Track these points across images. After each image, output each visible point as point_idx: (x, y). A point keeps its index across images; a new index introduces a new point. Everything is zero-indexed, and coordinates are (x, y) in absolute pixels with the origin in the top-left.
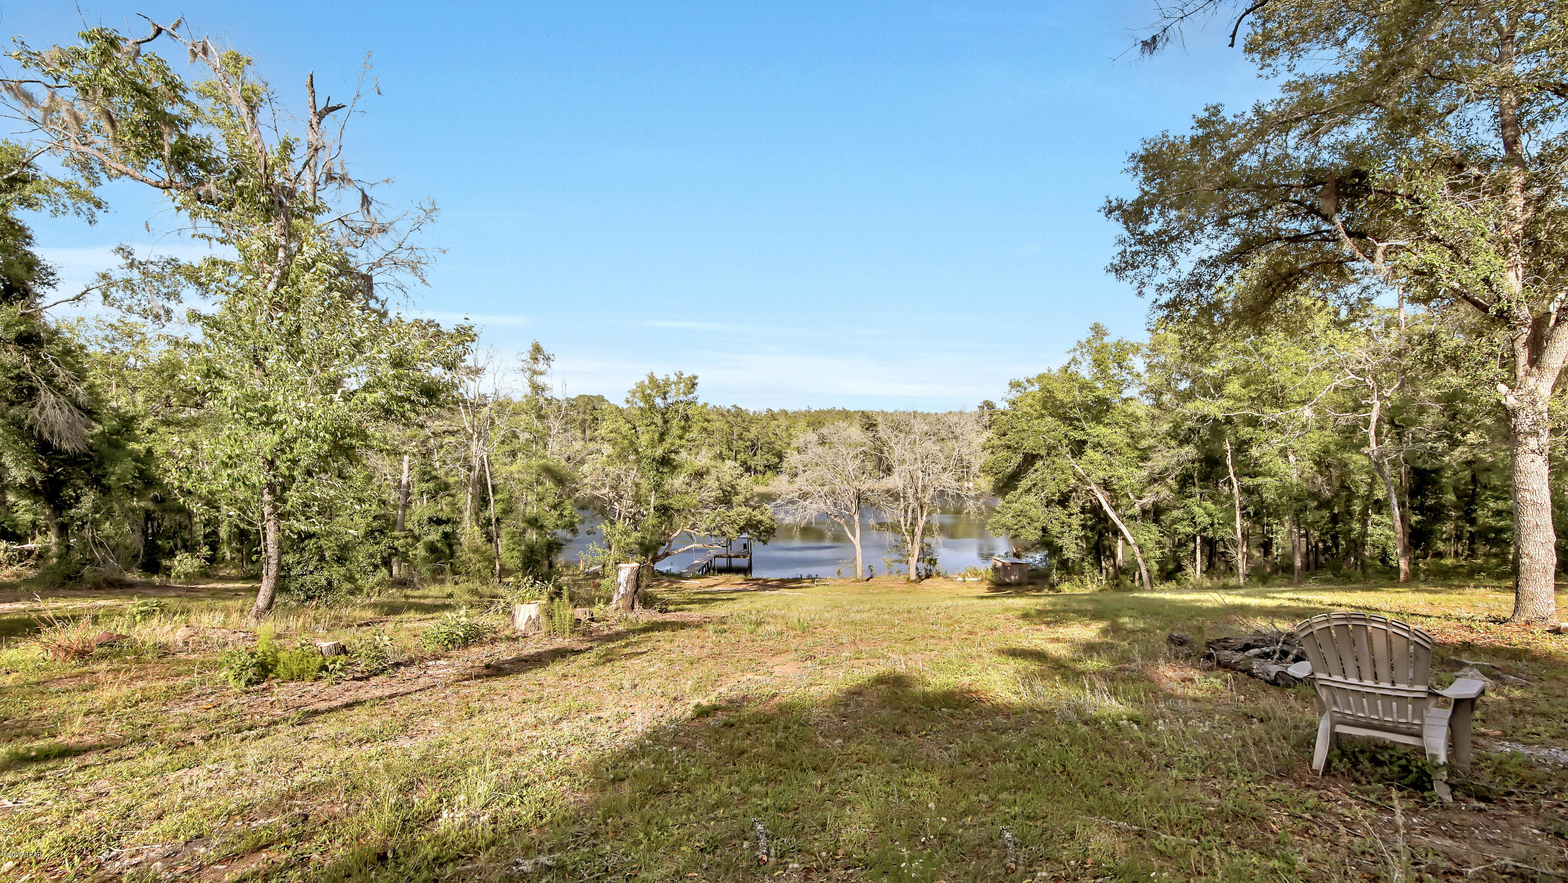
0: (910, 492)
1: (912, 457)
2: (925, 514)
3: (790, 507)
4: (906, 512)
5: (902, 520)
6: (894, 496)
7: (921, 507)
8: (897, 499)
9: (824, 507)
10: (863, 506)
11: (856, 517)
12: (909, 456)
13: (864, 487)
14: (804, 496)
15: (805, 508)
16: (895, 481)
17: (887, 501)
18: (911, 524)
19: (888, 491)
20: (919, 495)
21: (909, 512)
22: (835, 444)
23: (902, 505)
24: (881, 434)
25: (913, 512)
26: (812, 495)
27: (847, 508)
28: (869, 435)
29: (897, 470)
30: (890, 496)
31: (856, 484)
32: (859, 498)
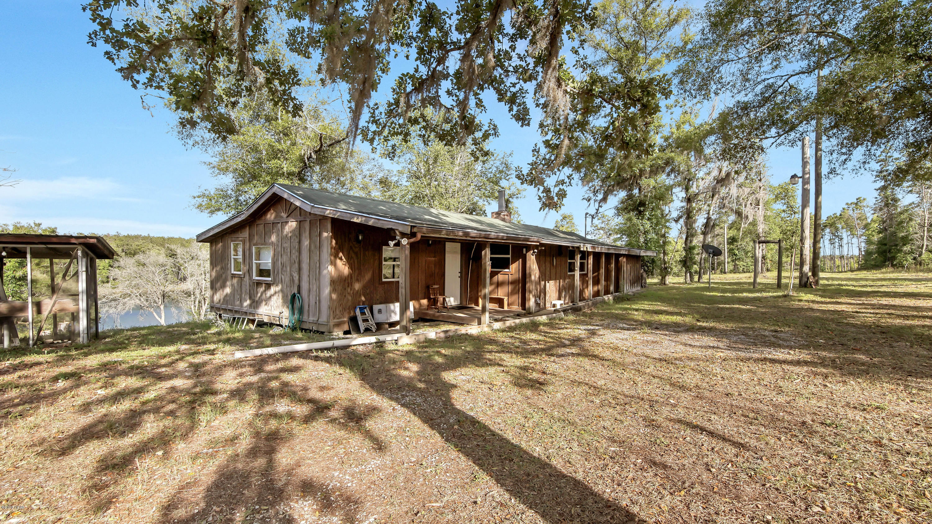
0: (197, 292)
3: (113, 303)
4: (194, 303)
5: (192, 307)
6: (188, 294)
7: (204, 299)
8: (190, 296)
9: (139, 302)
10: (166, 300)
11: (162, 307)
13: (167, 290)
14: (125, 295)
15: (124, 304)
16: (188, 285)
17: (183, 297)
18: (198, 309)
19: (183, 292)
20: (203, 293)
21: (197, 302)
22: (148, 265)
23: (192, 299)
24: (180, 260)
25: (199, 302)
26: (130, 295)
27: (155, 302)
28: (171, 260)
29: (189, 280)
30: (185, 294)
31: (162, 288)
32: (164, 296)
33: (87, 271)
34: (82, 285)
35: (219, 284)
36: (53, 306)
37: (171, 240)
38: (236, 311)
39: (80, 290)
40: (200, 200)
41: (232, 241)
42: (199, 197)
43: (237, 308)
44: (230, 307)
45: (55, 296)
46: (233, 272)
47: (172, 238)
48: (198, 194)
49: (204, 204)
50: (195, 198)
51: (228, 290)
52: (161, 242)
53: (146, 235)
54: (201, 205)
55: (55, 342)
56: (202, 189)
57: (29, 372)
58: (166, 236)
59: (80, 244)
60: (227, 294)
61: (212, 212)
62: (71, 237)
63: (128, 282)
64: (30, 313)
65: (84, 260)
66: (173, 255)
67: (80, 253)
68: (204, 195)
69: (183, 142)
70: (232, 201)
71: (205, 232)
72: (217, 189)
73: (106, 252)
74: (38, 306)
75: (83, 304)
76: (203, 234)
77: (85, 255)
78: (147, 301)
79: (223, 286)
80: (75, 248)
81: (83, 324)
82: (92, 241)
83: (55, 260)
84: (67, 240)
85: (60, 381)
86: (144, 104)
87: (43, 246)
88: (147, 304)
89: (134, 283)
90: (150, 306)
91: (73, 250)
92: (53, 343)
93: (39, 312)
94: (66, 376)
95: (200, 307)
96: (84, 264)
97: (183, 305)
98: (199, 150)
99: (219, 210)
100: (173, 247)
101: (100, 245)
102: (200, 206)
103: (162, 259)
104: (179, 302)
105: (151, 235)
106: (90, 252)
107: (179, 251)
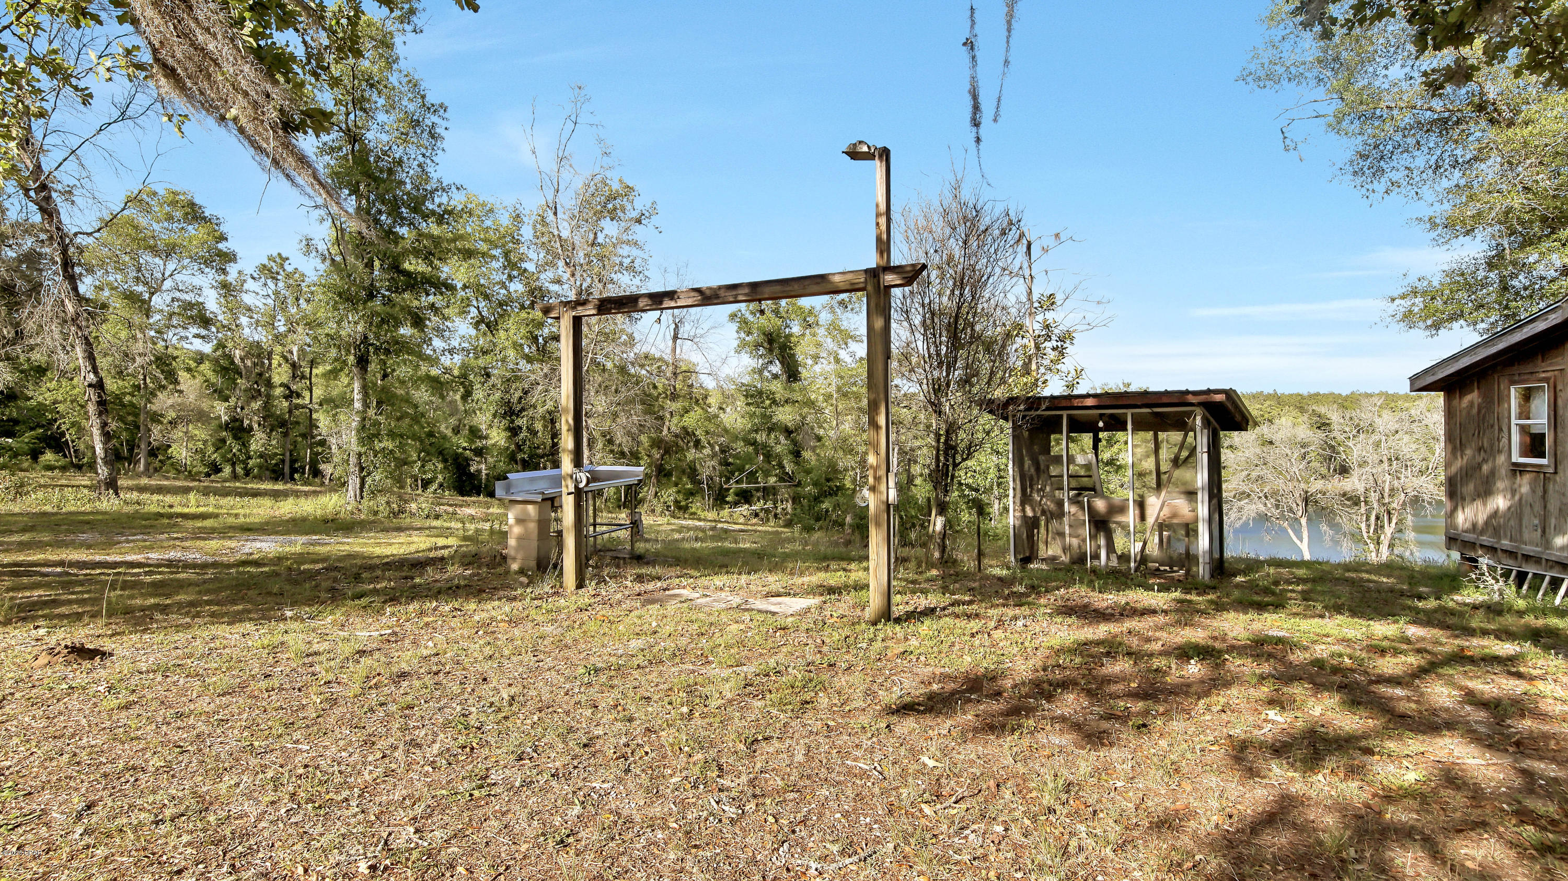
0: (1374, 497)
1: (1376, 458)
2: (1394, 521)
4: (1368, 519)
5: (1363, 526)
6: (1354, 500)
7: (1389, 513)
8: (1357, 504)
9: (1263, 509)
10: (1310, 509)
11: (1304, 521)
12: (1372, 458)
13: (1312, 490)
14: (1241, 495)
15: (1240, 509)
16: (1354, 483)
17: (1343, 505)
18: (1376, 530)
19: (1344, 495)
20: (1386, 501)
21: (1373, 518)
22: (1277, 444)
23: (1363, 510)
24: (1336, 434)
25: (1377, 518)
26: (1249, 495)
27: (1291, 510)
28: (1321, 435)
29: (1356, 472)
30: (1348, 499)
31: (1303, 485)
32: (1306, 500)
33: (1209, 452)
34: (1202, 478)
35: (1471, 487)
36: (1161, 509)
37: (1316, 397)
38: (1527, 558)
39: (1199, 484)
40: (1406, 303)
41: (1514, 383)
42: (1403, 297)
43: (1529, 549)
44: (1506, 543)
45: (1163, 494)
46: (1516, 458)
47: (1318, 394)
48: (1401, 291)
49: (1416, 310)
50: (1393, 300)
51: (1501, 502)
52: (1300, 403)
53: (1271, 392)
54: (1410, 311)
55: (1162, 568)
56: (1412, 280)
57: (1141, 625)
58: (1304, 392)
59: (1200, 404)
60: (1496, 512)
61: (1437, 326)
62: (1187, 392)
63: (1246, 473)
64: (1131, 518)
65: (1206, 431)
66: (1323, 425)
67: (1198, 421)
68: (1415, 293)
69: (1364, 191)
70: (1490, 294)
71: (1433, 367)
72: (1447, 274)
73: (1238, 418)
74: (1141, 505)
75: (1203, 510)
76: (1426, 372)
77: (1206, 423)
78: (1277, 507)
79: (1485, 492)
80: (1192, 412)
81: (1203, 542)
82: (1220, 398)
83: (1162, 435)
84: (1180, 398)
85: (1192, 661)
86: (1288, 142)
87: (1148, 410)
88: (1276, 512)
89: (1254, 475)
90: (1282, 517)
91: (1189, 414)
92: (1158, 570)
93: (1143, 517)
94: (1204, 652)
95: (1379, 527)
96: (1205, 440)
97: (1343, 521)
98: (1401, 197)
99: (1453, 318)
100: (1322, 410)
101: (1229, 405)
102: (1408, 318)
103: (1304, 432)
104: (1335, 515)
105: (1279, 392)
106: (1212, 419)
107: (1335, 417)
